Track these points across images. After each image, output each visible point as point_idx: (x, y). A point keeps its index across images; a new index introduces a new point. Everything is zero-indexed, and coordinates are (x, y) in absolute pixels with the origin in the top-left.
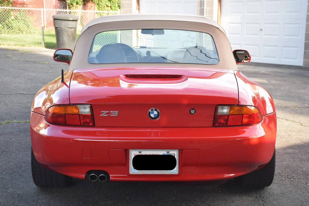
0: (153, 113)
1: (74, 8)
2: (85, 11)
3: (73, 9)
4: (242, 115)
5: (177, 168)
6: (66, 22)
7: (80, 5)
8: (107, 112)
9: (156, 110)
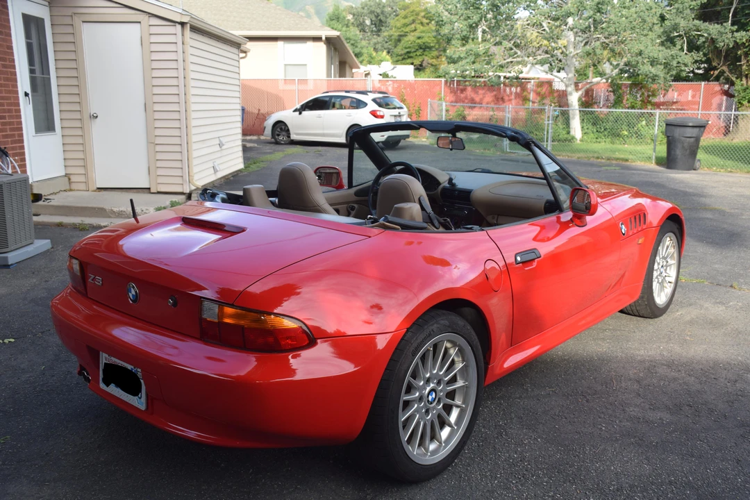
1: (743, 108)
3: (743, 110)
4: (242, 327)
5: (143, 399)
6: (682, 129)
8: (93, 276)
9: (133, 287)
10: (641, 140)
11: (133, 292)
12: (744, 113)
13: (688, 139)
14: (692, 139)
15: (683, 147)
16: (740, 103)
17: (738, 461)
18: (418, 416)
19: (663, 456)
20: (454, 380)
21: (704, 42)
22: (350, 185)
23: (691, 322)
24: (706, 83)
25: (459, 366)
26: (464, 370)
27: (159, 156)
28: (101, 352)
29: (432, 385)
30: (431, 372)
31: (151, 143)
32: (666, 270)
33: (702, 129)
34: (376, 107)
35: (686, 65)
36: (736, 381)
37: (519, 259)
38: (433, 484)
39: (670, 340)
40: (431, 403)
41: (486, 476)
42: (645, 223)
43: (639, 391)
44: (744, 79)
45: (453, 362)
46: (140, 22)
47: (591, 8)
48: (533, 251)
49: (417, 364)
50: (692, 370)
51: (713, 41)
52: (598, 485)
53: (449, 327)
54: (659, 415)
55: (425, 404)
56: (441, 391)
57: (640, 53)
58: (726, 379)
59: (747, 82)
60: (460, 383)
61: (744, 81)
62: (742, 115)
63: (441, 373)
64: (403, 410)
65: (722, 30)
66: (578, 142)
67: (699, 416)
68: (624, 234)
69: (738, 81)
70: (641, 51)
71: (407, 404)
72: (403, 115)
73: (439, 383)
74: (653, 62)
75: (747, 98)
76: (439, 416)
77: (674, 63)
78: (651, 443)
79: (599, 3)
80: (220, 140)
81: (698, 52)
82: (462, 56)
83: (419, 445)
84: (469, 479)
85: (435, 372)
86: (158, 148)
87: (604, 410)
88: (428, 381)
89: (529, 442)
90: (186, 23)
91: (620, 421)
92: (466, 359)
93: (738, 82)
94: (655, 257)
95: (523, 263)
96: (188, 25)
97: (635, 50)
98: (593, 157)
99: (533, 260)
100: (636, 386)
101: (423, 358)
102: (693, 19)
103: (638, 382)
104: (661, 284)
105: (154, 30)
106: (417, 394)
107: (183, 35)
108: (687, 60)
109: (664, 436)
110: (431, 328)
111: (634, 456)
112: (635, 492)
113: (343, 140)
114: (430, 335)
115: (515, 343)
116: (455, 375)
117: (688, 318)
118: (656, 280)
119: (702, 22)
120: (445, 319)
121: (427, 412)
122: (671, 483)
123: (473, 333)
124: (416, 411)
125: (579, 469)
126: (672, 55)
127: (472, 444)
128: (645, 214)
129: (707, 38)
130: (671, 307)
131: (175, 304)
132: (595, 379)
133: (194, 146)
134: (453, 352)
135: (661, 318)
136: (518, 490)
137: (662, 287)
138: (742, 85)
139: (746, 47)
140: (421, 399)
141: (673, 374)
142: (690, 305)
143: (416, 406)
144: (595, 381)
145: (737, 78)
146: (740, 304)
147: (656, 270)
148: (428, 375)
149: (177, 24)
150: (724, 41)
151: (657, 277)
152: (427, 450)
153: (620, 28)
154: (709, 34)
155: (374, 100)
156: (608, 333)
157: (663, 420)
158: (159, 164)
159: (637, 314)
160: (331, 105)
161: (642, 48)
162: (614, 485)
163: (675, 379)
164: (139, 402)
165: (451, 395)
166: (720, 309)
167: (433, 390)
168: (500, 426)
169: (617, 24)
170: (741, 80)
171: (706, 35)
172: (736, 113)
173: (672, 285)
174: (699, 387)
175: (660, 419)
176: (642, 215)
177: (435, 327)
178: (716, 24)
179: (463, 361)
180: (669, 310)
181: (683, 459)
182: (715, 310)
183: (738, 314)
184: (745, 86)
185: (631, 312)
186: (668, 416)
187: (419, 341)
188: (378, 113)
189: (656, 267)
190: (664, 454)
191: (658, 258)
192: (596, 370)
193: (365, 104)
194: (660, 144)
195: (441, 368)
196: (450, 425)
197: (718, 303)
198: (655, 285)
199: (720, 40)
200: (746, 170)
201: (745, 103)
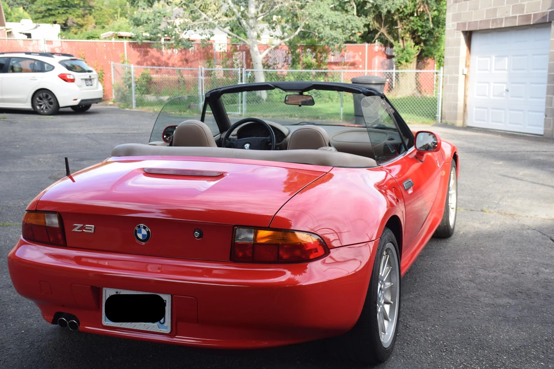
0: (140, 232)
1: (402, 67)
2: (419, 71)
3: (402, 69)
5: (167, 324)
7: (411, 62)
8: (80, 225)
10: (320, 99)
12: (403, 71)
16: (399, 62)
19: (529, 325)
21: (370, 8)
24: (369, 44)
28: (104, 288)
34: (65, 71)
35: (358, 28)
36: (537, 273)
43: (477, 287)
44: (401, 41)
51: (378, 7)
52: (501, 348)
54: (504, 300)
55: (378, 299)
57: (321, 17)
58: (530, 273)
59: (403, 43)
61: (401, 43)
62: (402, 73)
66: (264, 102)
67: (532, 298)
68: (439, 168)
69: (397, 42)
70: (321, 15)
72: (93, 79)
74: (333, 26)
75: (405, 58)
77: (349, 26)
81: (366, 17)
82: (150, 18)
87: (465, 302)
91: (482, 308)
93: (395, 43)
97: (315, 13)
98: (287, 115)
100: (473, 284)
103: (472, 281)
108: (359, 23)
109: (519, 313)
111: (509, 328)
112: (529, 349)
113: (28, 106)
121: (379, 306)
125: (480, 341)
126: (347, 19)
129: (373, 4)
138: (400, 46)
139: (401, 13)
141: (491, 273)
145: (395, 41)
150: (386, 7)
154: (375, 1)
155: (61, 63)
157: (510, 303)
161: (322, 13)
162: (511, 347)
163: (496, 277)
164: (162, 327)
167: (380, 289)
170: (399, 42)
171: (372, 1)
172: (397, 71)
175: (507, 303)
184: (402, 47)
186: (511, 300)
188: (68, 77)
193: (52, 68)
194: (337, 102)
196: (387, 319)
199: (383, 6)
200: (421, 121)
201: (403, 62)
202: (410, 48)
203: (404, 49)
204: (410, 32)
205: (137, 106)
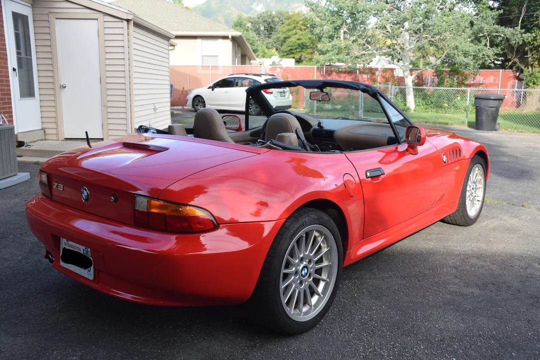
4: (165, 215)
5: (92, 272)
6: (487, 101)
7: (538, 85)
8: (56, 184)
9: (86, 190)
10: (457, 110)
11: (86, 194)
12: (530, 90)
13: (491, 108)
14: (494, 109)
15: (487, 114)
16: (527, 84)
17: (529, 321)
18: (294, 285)
19: (475, 318)
20: (320, 261)
21: (501, 41)
22: (247, 128)
23: (494, 229)
24: (503, 70)
25: (325, 250)
26: (329, 253)
27: (110, 116)
28: (61, 238)
29: (305, 263)
30: (304, 253)
31: (105, 106)
32: (475, 191)
33: (501, 101)
35: (488, 56)
36: (527, 268)
37: (368, 174)
38: (305, 336)
39: (479, 240)
40: (304, 277)
41: (345, 331)
42: (460, 156)
43: (456, 274)
44: (530, 68)
45: (320, 247)
46: (97, 19)
47: (421, 15)
48: (379, 169)
49: (294, 246)
50: (495, 261)
51: (508, 40)
52: (427, 337)
53: (317, 220)
54: (471, 290)
55: (299, 276)
56: (311, 268)
57: (457, 48)
58: (519, 266)
59: (532, 70)
60: (325, 263)
62: (529, 92)
63: (312, 255)
64: (283, 280)
65: (514, 32)
66: (412, 111)
67: (500, 291)
68: (445, 162)
69: (526, 68)
70: (457, 46)
71: (286, 276)
72: (286, 92)
73: (310, 262)
74: (466, 54)
75: (532, 81)
76: (310, 287)
77: (481, 55)
78: (466, 309)
79: (426, 12)
80: (154, 106)
81: (497, 48)
82: (329, 49)
83: (295, 308)
84: (332, 333)
85: (307, 253)
86: (110, 110)
87: (431, 287)
88: (302, 260)
89: (376, 308)
90: (131, 20)
91: (443, 294)
92: (330, 246)
93: (525, 70)
94: (468, 181)
95: (371, 177)
96: (132, 22)
97: (452, 45)
98: (423, 122)
99: (379, 176)
100: (454, 271)
101: (298, 242)
102: (494, 24)
103: (456, 268)
104: (472, 201)
105: (107, 25)
106: (294, 269)
107: (128, 29)
108: (490, 53)
109: (475, 304)
110: (304, 220)
111: (453, 318)
112: (454, 342)
113: (243, 109)
114: (303, 224)
115: (366, 236)
116: (322, 257)
117: (492, 226)
118: (469, 198)
119: (500, 26)
120: (314, 214)
121: (301, 283)
122: (480, 336)
123: (335, 225)
124: (293, 281)
125: (413, 326)
126: (479, 49)
127: (334, 309)
128: (460, 150)
129: (503, 38)
130: (479, 219)
131: (116, 201)
132: (424, 266)
133: (136, 109)
134: (320, 239)
135: (472, 226)
136: (368, 341)
137: (473, 204)
138: (529, 72)
139: (531, 45)
140: (296, 273)
141: (481, 263)
142: (493, 218)
143: (293, 277)
144: (425, 268)
145: (525, 67)
146: (529, 217)
147: (469, 191)
148: (302, 256)
149: (124, 21)
150: (515, 40)
151: (469, 196)
152: (301, 311)
153: (442, 30)
154: (505, 35)
155: (266, 80)
156: (433, 236)
157: (474, 294)
158: (110, 121)
159: (455, 223)
160: (235, 84)
161: (458, 44)
162: (438, 337)
163: (483, 266)
164: (88, 274)
165: (319, 271)
166: (515, 220)
167: (305, 267)
168: (355, 297)
169: (440, 27)
170: (528, 68)
171: (502, 35)
172: (525, 90)
173: (480, 203)
174: (500, 272)
175: (472, 293)
176: (458, 150)
177: (307, 219)
178: (510, 28)
179: (328, 247)
180: (478, 221)
181: (488, 319)
182: (510, 221)
183: (527, 224)
184: (531, 72)
185: (450, 222)
186: (478, 291)
187: (295, 229)
188: (269, 91)
189: (468, 188)
190: (475, 316)
191: (469, 182)
192: (425, 260)
194: (471, 113)
195: (311, 251)
196: (318, 294)
197: (513, 216)
198: (468, 202)
199: (513, 39)
200: (532, 131)
201: (531, 84)
202: (538, 73)
203: (533, 74)
204: (538, 60)
205: (317, 111)
